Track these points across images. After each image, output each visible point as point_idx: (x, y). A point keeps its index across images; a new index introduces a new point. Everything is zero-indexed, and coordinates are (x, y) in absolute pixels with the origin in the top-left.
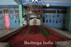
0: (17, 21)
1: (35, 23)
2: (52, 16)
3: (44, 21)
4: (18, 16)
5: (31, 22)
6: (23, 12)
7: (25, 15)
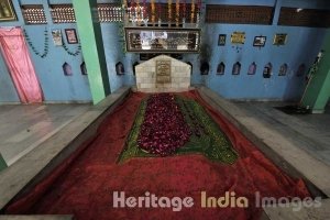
0: (75, 68)
1: (162, 82)
4: (71, 37)
5: (144, 77)
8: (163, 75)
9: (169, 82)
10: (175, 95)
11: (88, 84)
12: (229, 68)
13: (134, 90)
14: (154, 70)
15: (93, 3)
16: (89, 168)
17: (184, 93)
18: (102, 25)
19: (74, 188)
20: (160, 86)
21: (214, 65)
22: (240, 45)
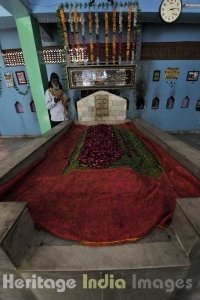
1: (100, 116)
2: (182, 76)
3: (140, 102)
4: (21, 79)
5: (85, 111)
6: (40, 57)
7: (54, 75)
8: (102, 108)
9: (108, 115)
11: (36, 120)
12: (163, 102)
13: (77, 123)
14: (93, 104)
15: (39, 47)
16: (39, 179)
17: (121, 125)
18: (47, 67)
19: (29, 192)
20: (99, 119)
21: (149, 100)
22: (173, 81)
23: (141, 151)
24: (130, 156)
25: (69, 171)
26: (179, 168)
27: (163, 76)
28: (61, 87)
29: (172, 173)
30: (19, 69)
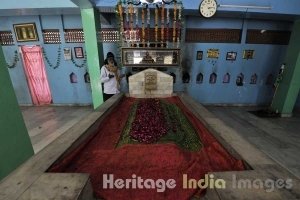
1: (150, 90)
2: (222, 56)
3: (186, 77)
4: (79, 53)
5: (136, 86)
7: (110, 54)
8: (151, 84)
9: (155, 89)
10: (160, 100)
12: (206, 78)
13: (127, 96)
14: (143, 80)
15: (98, 28)
17: (167, 98)
18: (104, 45)
20: (148, 92)
21: (194, 75)
22: (215, 60)
23: (185, 126)
24: (175, 131)
25: (121, 145)
26: (215, 144)
27: (206, 55)
28: (116, 64)
29: (210, 149)
30: (78, 45)
